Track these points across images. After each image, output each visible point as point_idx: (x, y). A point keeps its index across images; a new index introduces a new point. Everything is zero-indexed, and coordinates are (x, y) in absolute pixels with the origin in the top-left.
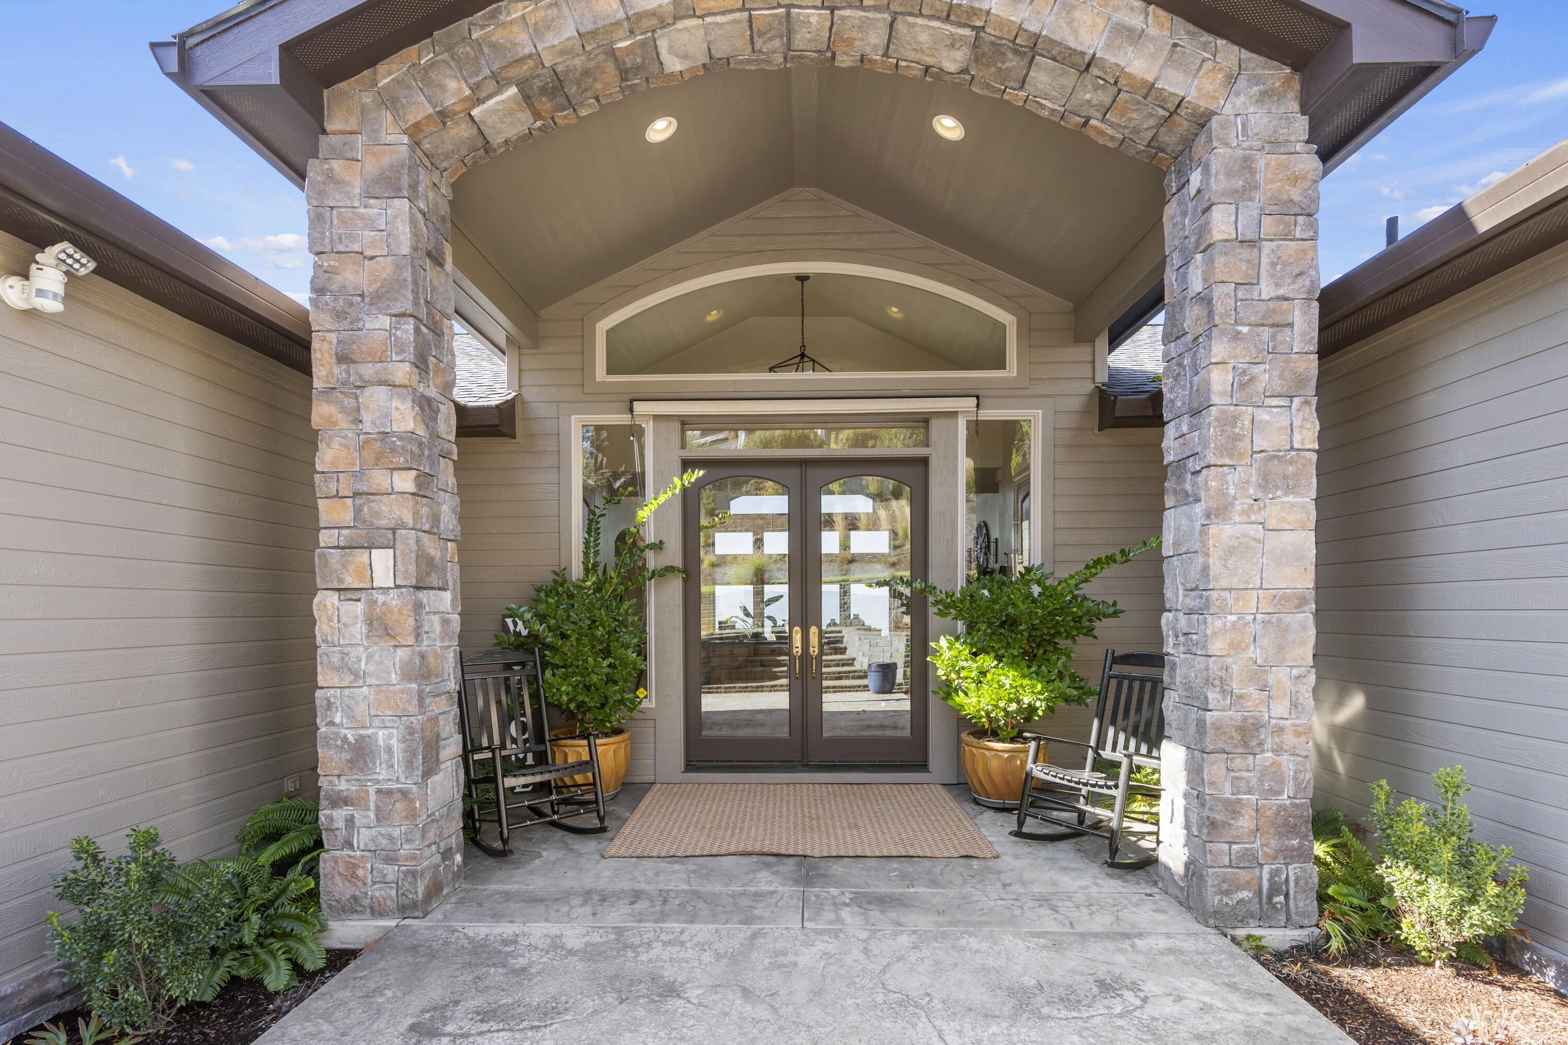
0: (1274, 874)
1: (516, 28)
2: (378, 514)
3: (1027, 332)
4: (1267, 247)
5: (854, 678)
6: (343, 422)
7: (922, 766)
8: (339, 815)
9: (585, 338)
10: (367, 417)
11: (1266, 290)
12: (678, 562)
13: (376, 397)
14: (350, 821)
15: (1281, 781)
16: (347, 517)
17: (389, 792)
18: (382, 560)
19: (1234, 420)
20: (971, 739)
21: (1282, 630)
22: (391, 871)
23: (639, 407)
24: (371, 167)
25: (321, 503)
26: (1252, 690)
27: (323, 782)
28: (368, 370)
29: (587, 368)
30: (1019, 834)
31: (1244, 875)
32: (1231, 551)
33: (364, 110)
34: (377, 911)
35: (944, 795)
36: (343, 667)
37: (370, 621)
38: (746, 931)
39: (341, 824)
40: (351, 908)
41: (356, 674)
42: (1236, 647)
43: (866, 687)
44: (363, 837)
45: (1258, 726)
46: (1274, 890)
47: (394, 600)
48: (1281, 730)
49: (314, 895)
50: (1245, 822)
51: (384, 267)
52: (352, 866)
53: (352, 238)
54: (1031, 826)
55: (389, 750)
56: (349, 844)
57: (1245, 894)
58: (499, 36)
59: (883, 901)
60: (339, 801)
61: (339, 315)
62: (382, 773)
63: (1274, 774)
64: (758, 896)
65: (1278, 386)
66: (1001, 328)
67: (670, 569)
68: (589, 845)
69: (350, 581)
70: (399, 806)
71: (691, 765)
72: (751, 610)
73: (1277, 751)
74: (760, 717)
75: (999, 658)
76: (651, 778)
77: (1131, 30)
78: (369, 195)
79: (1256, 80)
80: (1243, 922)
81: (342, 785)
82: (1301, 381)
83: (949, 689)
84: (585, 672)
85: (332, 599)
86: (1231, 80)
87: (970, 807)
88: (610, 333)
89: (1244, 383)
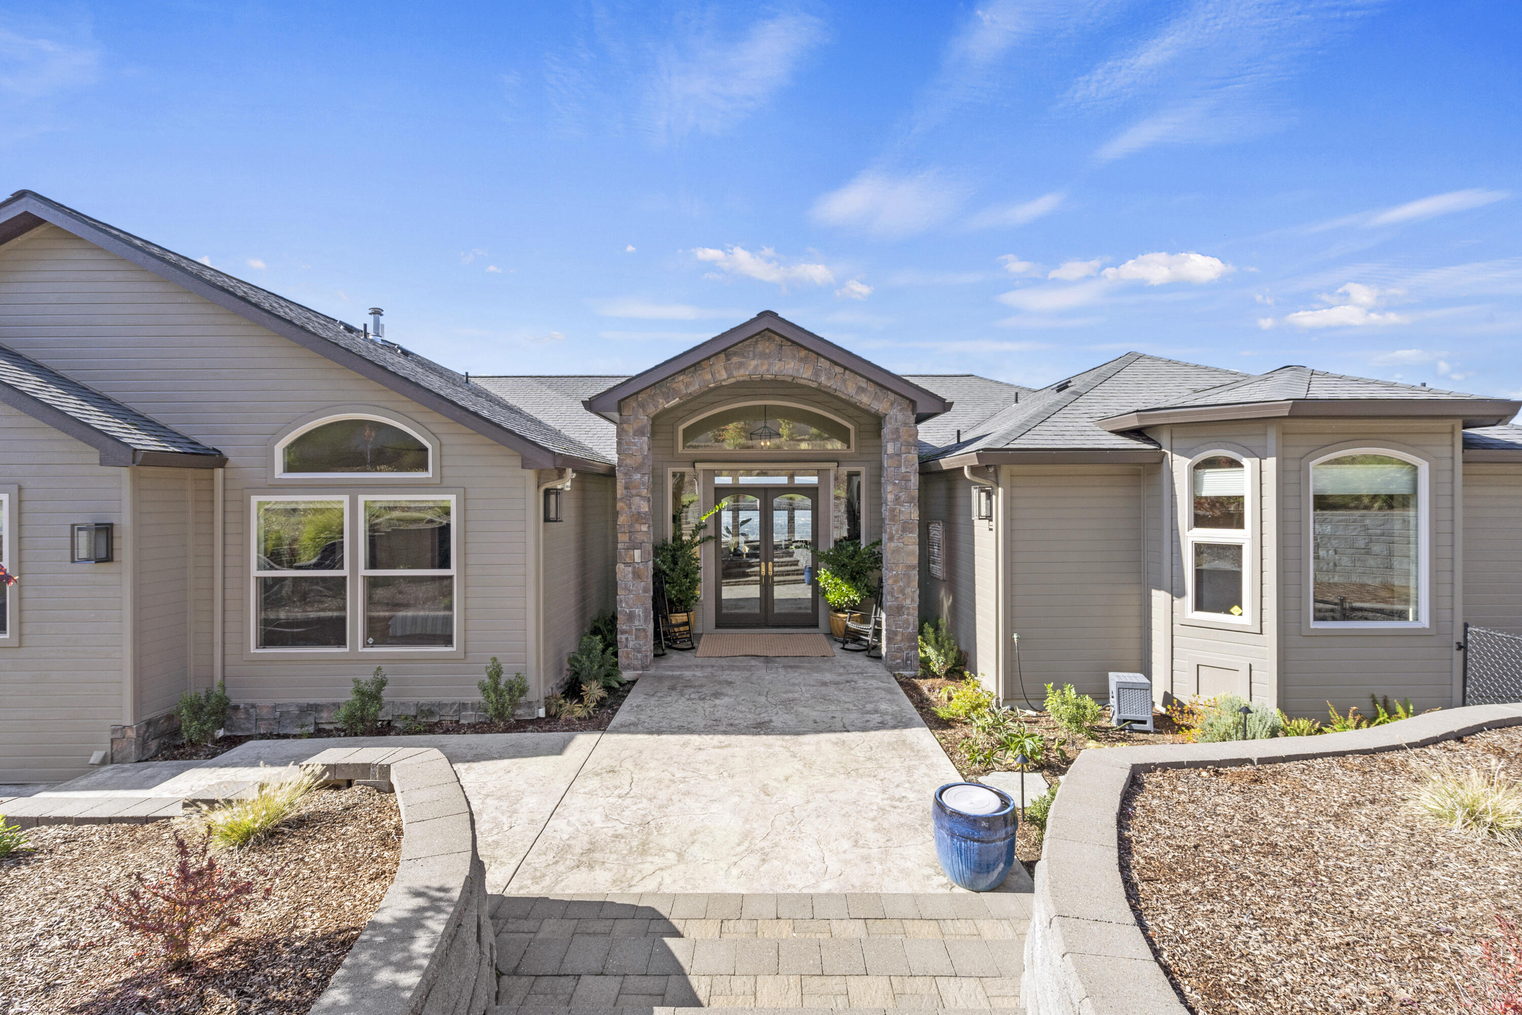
0: (908, 654)
1: (680, 384)
2: (636, 538)
3: (859, 433)
4: (904, 456)
5: (797, 574)
6: (626, 509)
7: (816, 626)
8: (624, 637)
9: (674, 433)
10: (633, 507)
11: (903, 470)
12: (713, 535)
13: (637, 500)
14: (627, 639)
15: (909, 625)
16: (627, 539)
17: (639, 630)
18: (637, 553)
19: (894, 510)
20: (833, 613)
21: (909, 576)
22: (639, 655)
23: (697, 465)
24: (635, 426)
25: (619, 535)
26: (900, 595)
27: (618, 626)
28: (634, 492)
29: (674, 447)
30: (843, 648)
31: (899, 655)
32: (894, 551)
33: (633, 408)
34: (635, 669)
35: (824, 638)
36: (626, 588)
37: (634, 573)
38: (749, 673)
39: (624, 640)
40: (628, 667)
41: (629, 590)
42: (896, 582)
43: (803, 581)
44: (631, 644)
45: (902, 607)
46: (907, 659)
47: (641, 565)
48: (909, 608)
49: (617, 663)
50: (899, 638)
51: (639, 459)
52: (628, 654)
53: (630, 449)
54: (847, 646)
55: (639, 615)
56: (626, 647)
57: (899, 661)
58: (675, 385)
59: (791, 667)
60: (624, 632)
61: (626, 474)
62: (637, 623)
63: (907, 622)
64: (752, 666)
65: (907, 499)
66: (848, 430)
67: (710, 537)
68: (688, 654)
69: (628, 560)
70: (643, 634)
71: (718, 626)
72: (730, 528)
73: (908, 615)
74: (741, 603)
75: (842, 579)
76: (701, 632)
77: (863, 388)
78: (634, 435)
79: (899, 405)
80: (898, 670)
81: (624, 627)
82: (913, 498)
83: (825, 592)
84: (681, 585)
85: (622, 566)
86: (892, 404)
87: (832, 642)
88: (685, 430)
89: (897, 499)
